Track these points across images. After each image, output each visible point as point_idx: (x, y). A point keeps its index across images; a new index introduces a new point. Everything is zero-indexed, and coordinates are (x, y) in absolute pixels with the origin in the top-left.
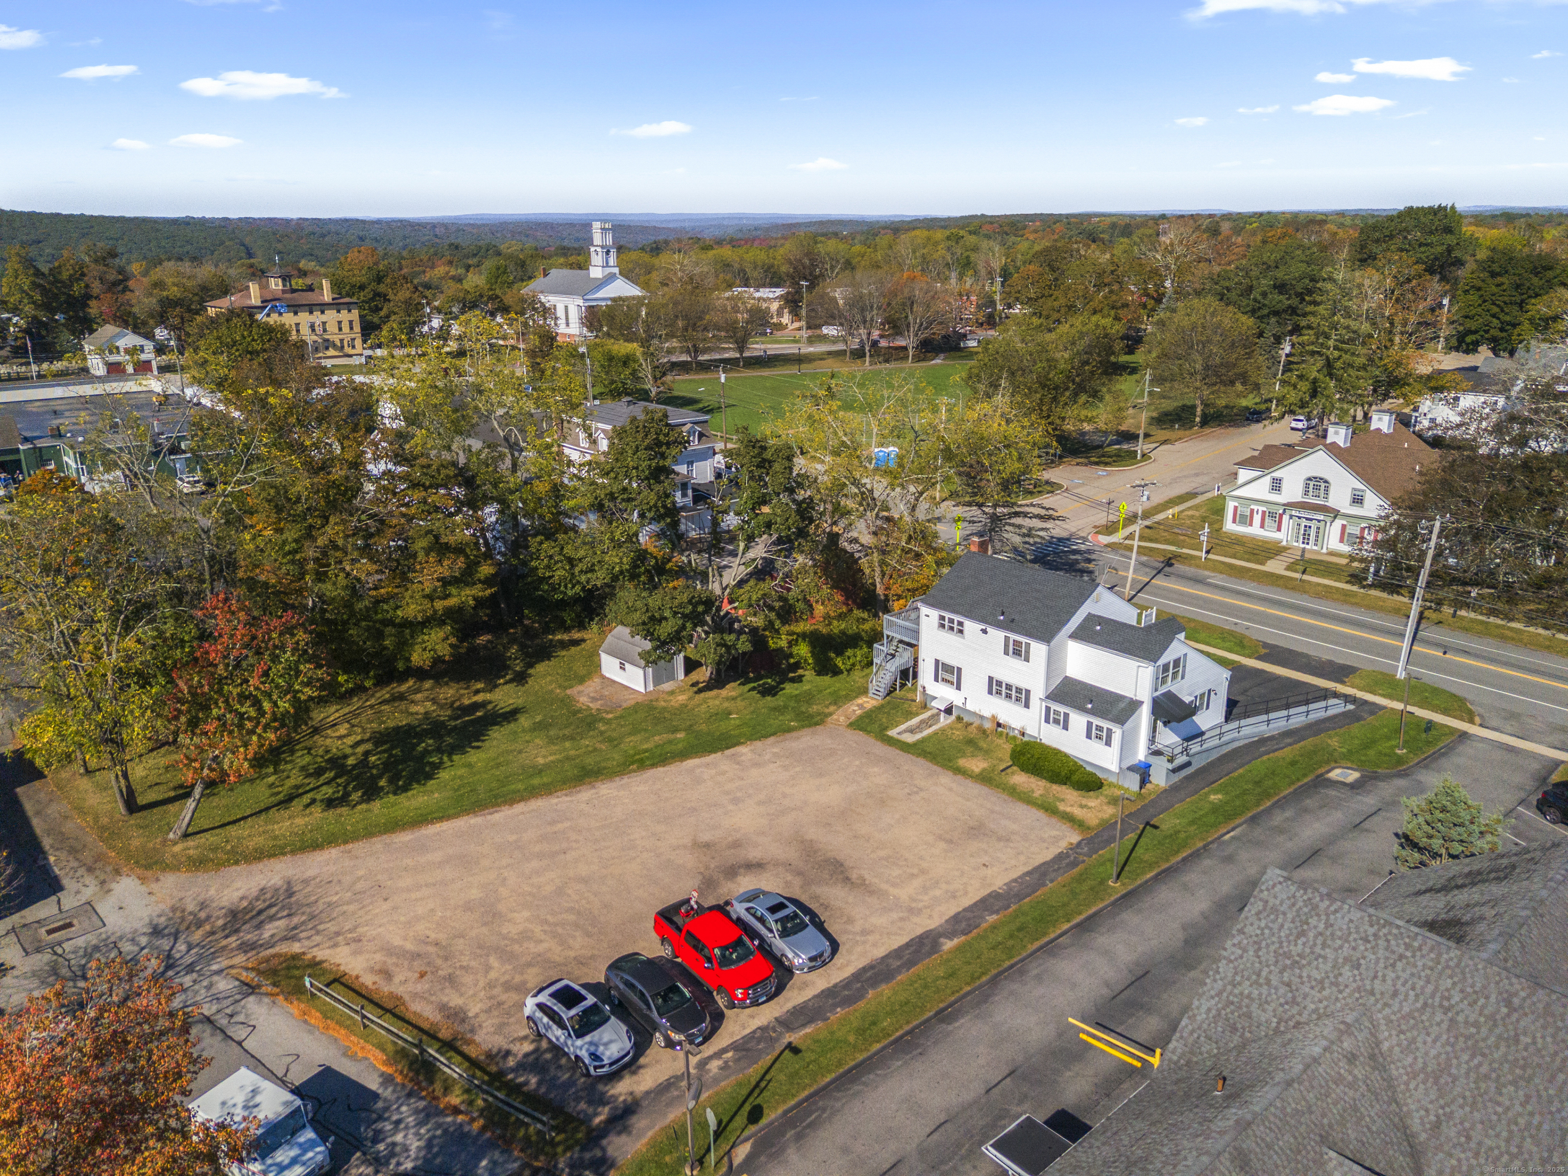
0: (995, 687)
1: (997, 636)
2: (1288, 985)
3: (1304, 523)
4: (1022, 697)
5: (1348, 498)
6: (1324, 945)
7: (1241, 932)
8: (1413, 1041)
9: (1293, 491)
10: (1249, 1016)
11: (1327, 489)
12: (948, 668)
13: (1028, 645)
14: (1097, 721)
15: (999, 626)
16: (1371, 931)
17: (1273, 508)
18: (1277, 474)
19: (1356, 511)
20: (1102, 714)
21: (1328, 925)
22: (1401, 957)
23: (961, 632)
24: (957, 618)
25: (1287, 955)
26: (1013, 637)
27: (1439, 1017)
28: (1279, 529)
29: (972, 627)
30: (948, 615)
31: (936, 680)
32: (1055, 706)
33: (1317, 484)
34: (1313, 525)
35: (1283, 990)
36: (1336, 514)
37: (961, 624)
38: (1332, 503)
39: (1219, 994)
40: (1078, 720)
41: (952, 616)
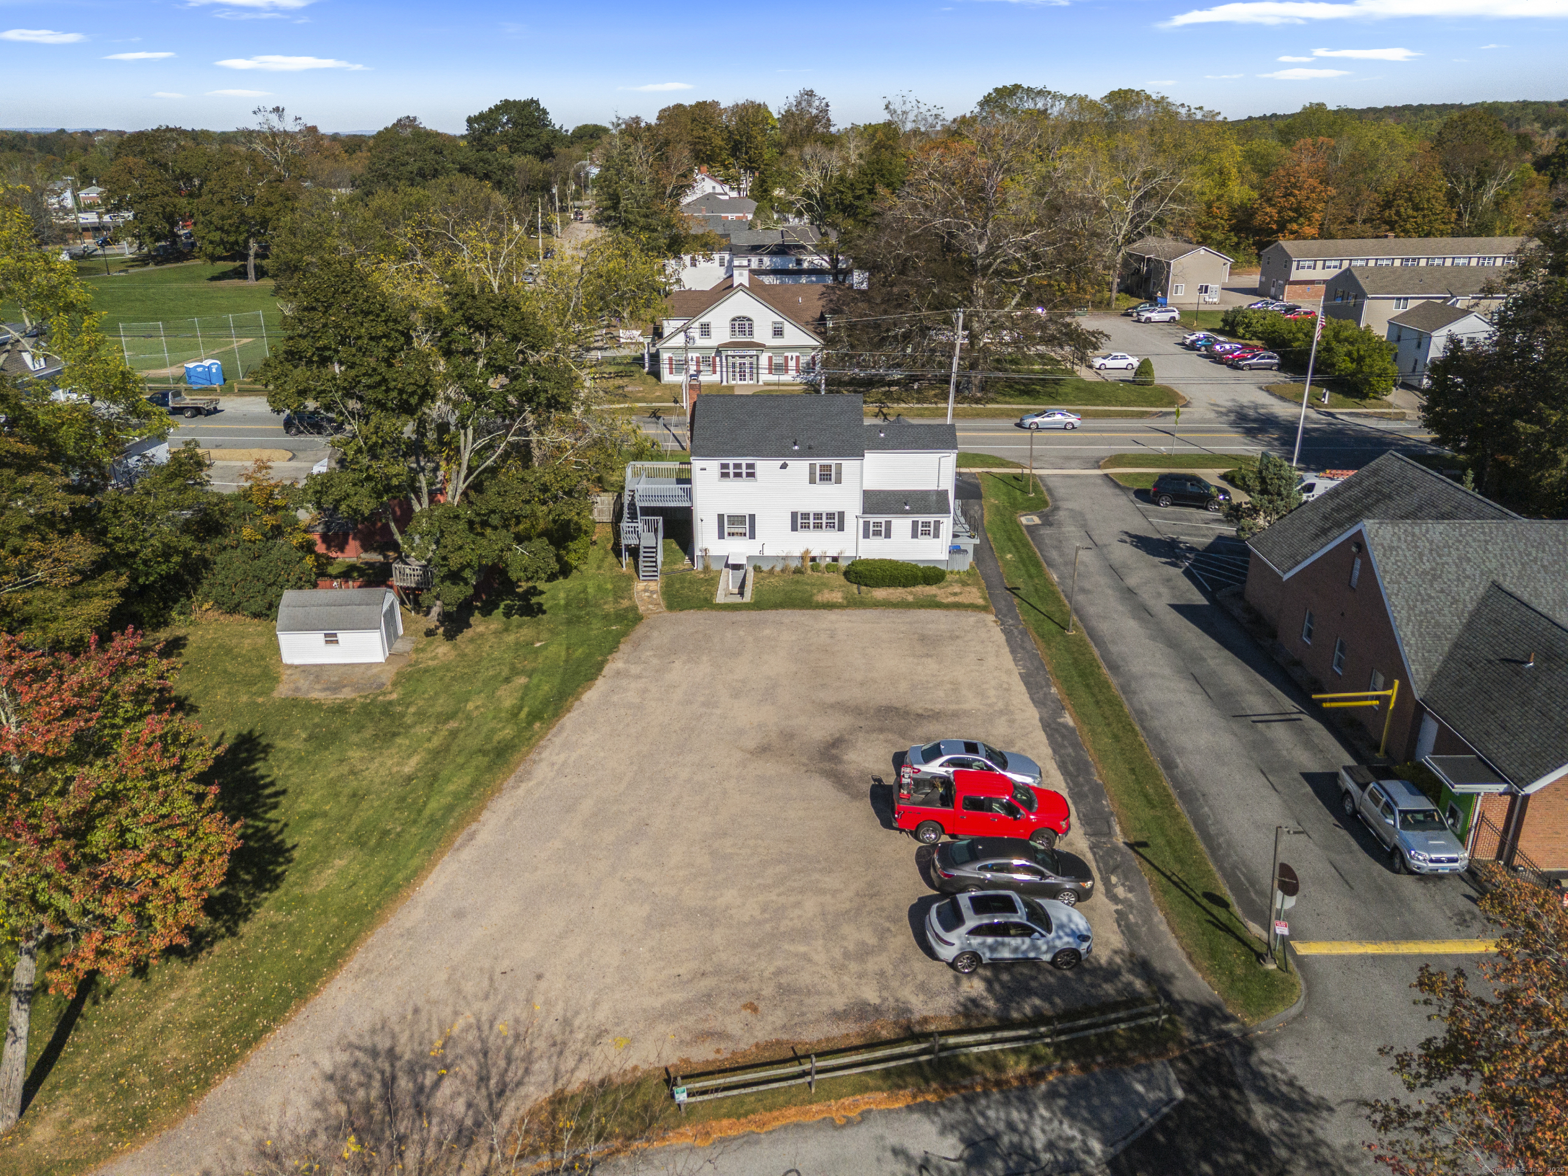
0: (799, 521)
1: (800, 467)
2: (1442, 591)
3: (738, 361)
4: (836, 521)
5: (770, 332)
6: (1440, 556)
7: (1385, 571)
8: (1536, 589)
9: (721, 334)
10: (1438, 624)
11: (751, 326)
12: (737, 520)
13: (839, 466)
14: (921, 518)
15: (800, 455)
16: (1457, 533)
17: (706, 353)
18: (704, 320)
19: (778, 342)
20: (927, 510)
21: (1431, 542)
22: (1486, 542)
23: (751, 475)
24: (744, 461)
25: (1425, 573)
26: (819, 462)
27: (1535, 568)
28: (714, 372)
29: (766, 467)
30: (731, 461)
31: (721, 536)
32: (873, 519)
33: (742, 324)
34: (747, 361)
35: (1442, 596)
36: (761, 347)
37: (750, 466)
38: (757, 339)
39: (1409, 620)
40: (901, 525)
41: (737, 460)
